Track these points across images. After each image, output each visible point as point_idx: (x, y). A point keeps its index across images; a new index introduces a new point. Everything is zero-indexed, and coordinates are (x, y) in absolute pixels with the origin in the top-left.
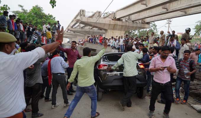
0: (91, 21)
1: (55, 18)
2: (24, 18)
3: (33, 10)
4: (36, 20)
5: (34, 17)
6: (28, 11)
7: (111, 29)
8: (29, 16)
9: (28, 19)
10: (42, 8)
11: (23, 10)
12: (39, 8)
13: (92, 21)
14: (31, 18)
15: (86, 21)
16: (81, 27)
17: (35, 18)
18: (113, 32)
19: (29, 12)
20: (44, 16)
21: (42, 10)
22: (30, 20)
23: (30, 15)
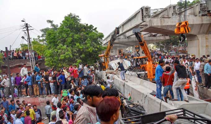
0: (168, 24)
1: (96, 28)
2: (54, 36)
3: (66, 21)
4: (73, 36)
5: (68, 32)
6: (59, 26)
7: (203, 33)
8: (61, 32)
9: (60, 37)
10: (78, 16)
11: (53, 25)
12: (74, 17)
13: (170, 24)
14: (65, 36)
15: (160, 25)
16: (127, 36)
17: (70, 34)
18: (207, 39)
19: (61, 26)
20: (82, 28)
21: (79, 20)
22: (63, 37)
23: (62, 30)
